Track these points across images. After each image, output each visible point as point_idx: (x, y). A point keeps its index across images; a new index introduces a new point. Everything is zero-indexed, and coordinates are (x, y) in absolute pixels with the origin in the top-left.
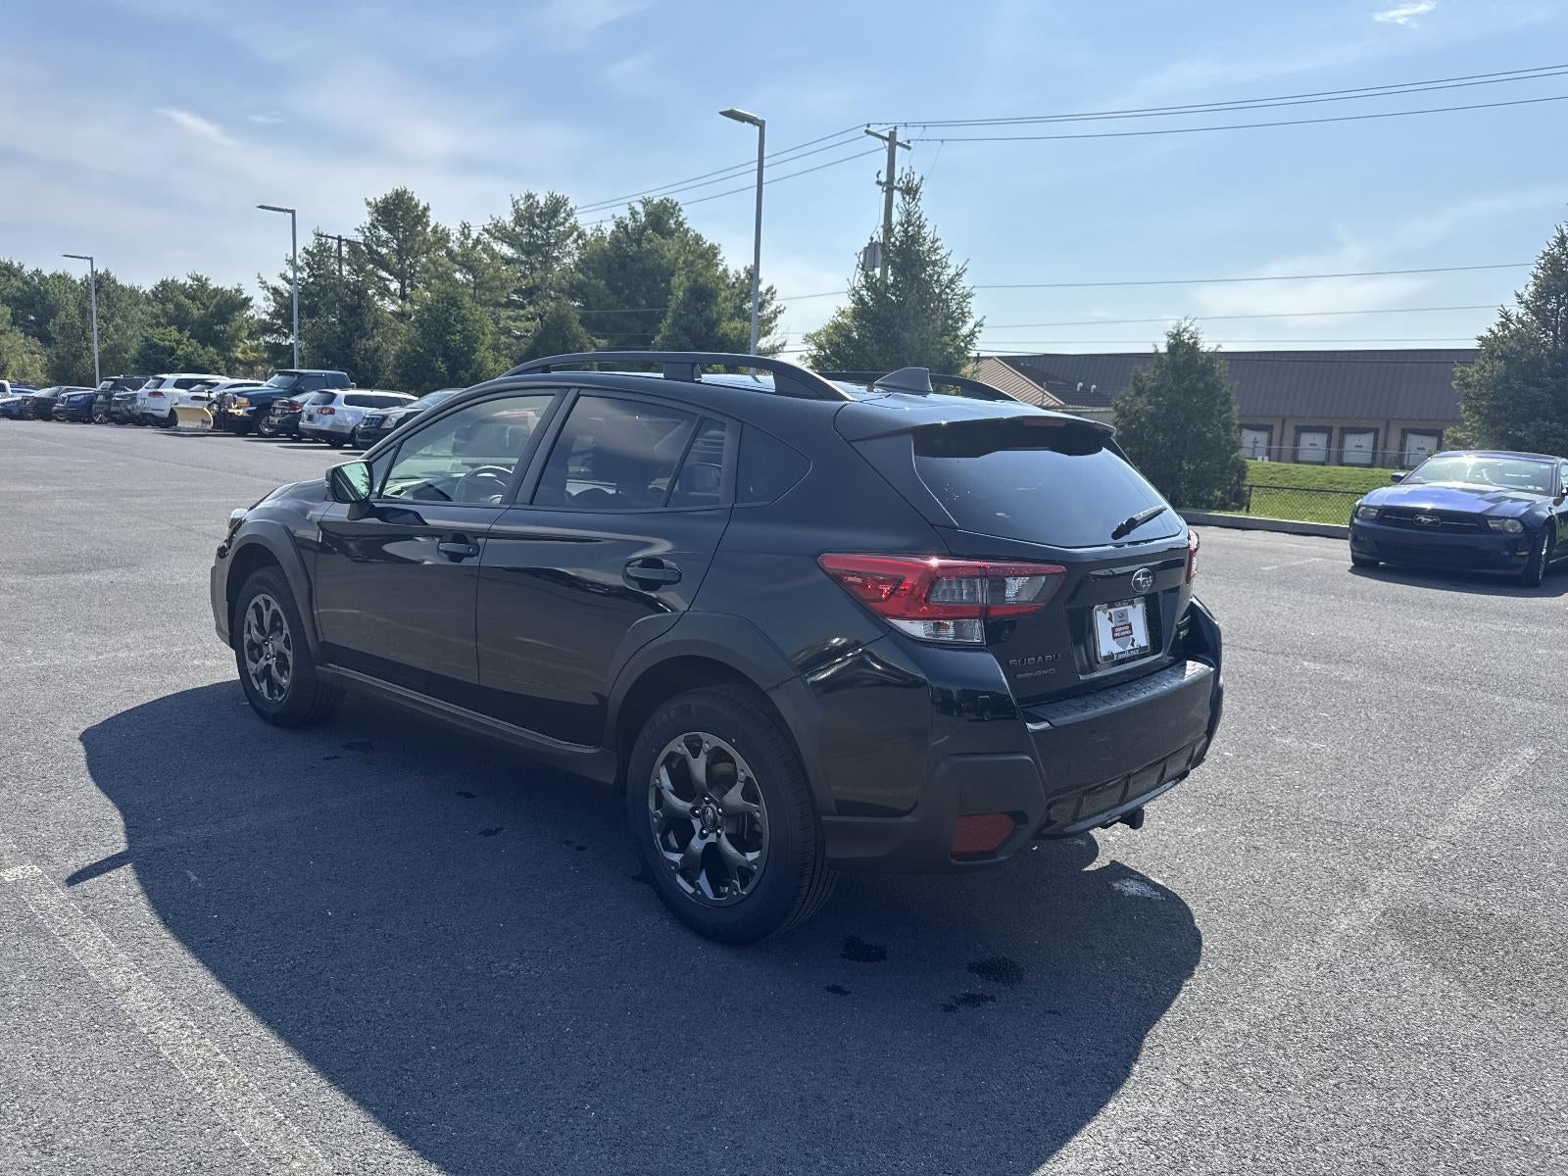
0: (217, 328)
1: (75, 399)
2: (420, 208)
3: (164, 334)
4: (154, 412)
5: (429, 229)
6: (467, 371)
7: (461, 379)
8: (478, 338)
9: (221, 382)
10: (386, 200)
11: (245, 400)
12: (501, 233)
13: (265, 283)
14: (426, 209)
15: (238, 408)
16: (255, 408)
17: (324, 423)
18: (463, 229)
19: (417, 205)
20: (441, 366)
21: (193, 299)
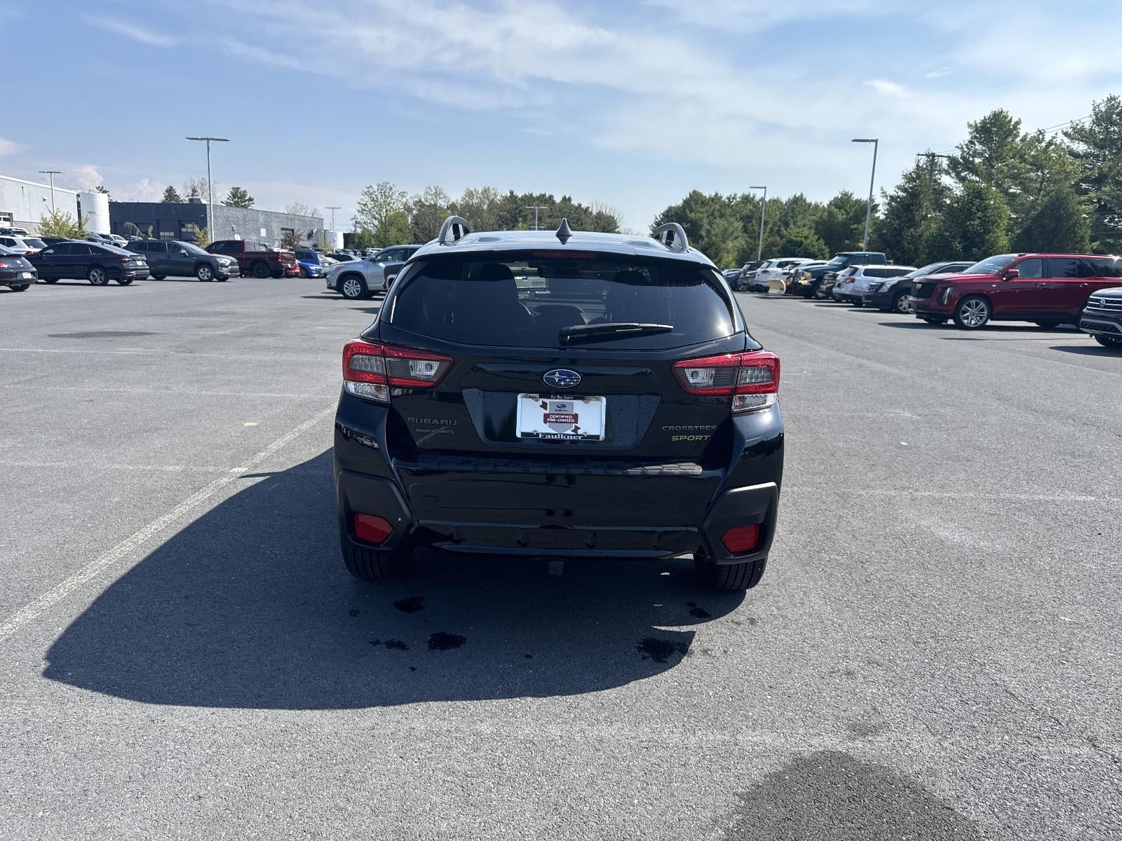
0: (852, 227)
1: (730, 276)
2: (1013, 123)
3: (798, 233)
4: (763, 284)
5: (1018, 139)
6: (980, 249)
7: (974, 255)
8: (996, 221)
9: (802, 263)
10: (984, 122)
11: (809, 274)
12: (1079, 134)
13: (885, 193)
14: (1018, 123)
15: (805, 280)
16: (815, 279)
17: (847, 289)
18: (1038, 135)
19: (1010, 121)
20: (958, 245)
21: (840, 208)
